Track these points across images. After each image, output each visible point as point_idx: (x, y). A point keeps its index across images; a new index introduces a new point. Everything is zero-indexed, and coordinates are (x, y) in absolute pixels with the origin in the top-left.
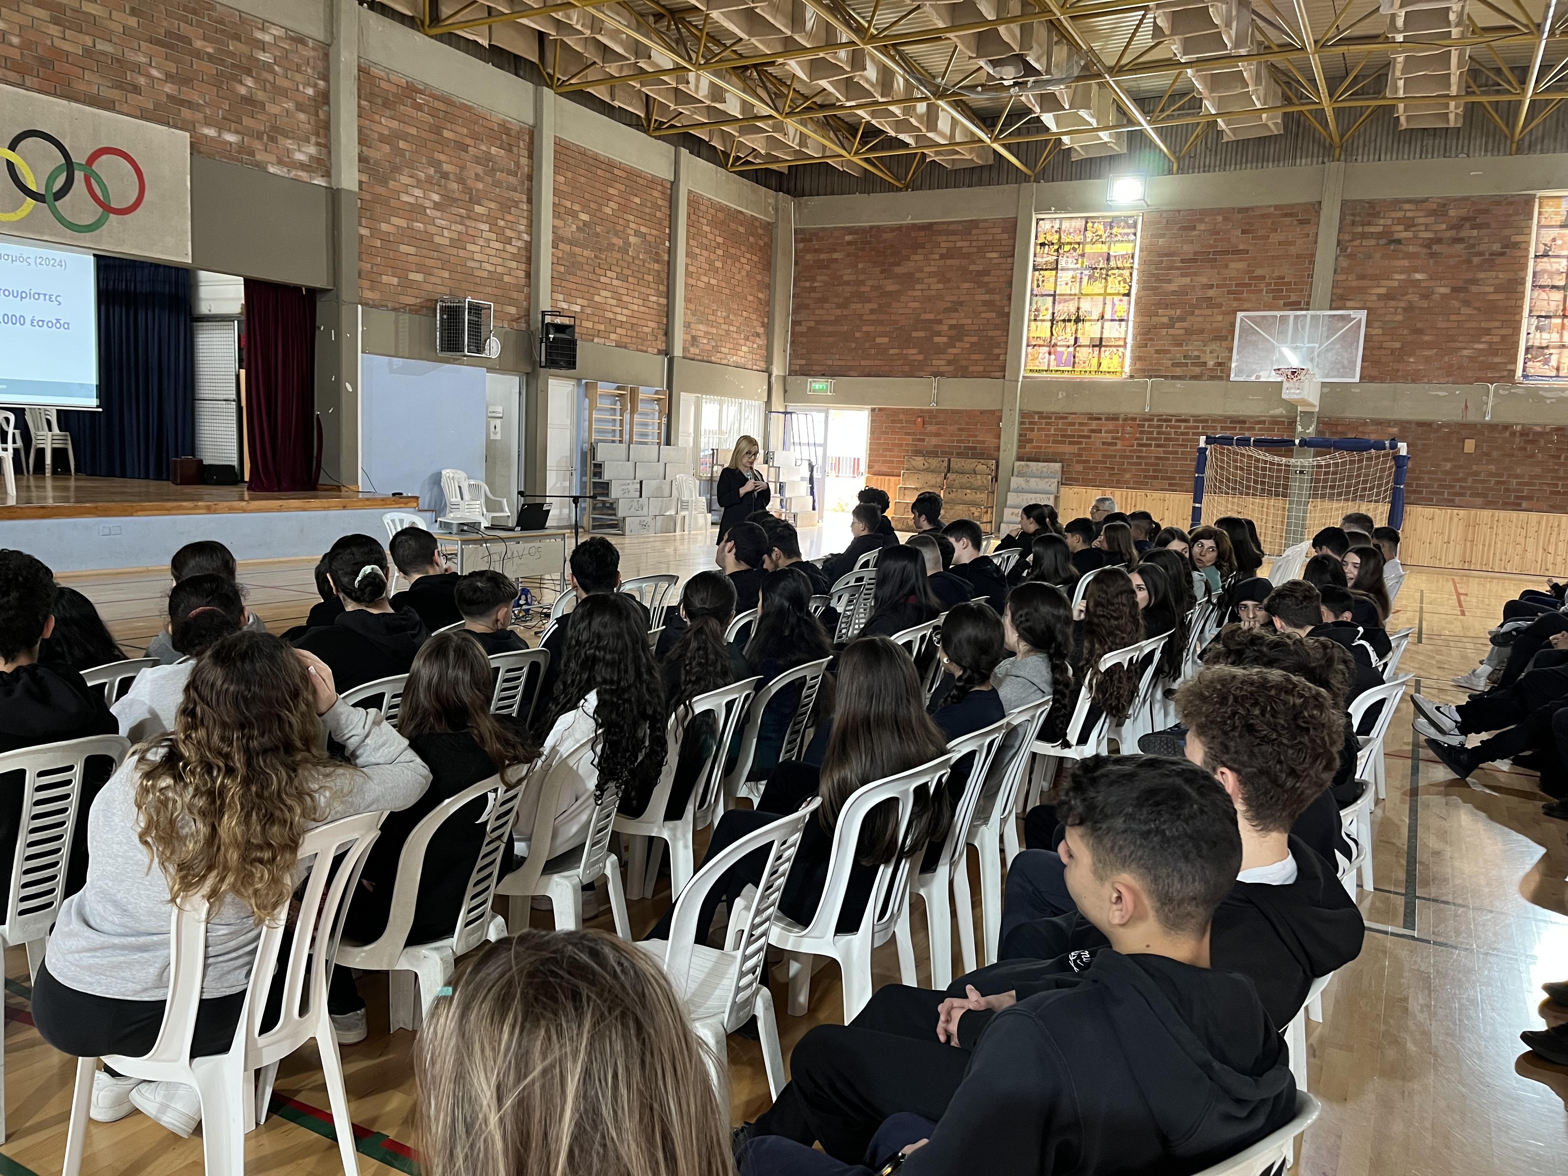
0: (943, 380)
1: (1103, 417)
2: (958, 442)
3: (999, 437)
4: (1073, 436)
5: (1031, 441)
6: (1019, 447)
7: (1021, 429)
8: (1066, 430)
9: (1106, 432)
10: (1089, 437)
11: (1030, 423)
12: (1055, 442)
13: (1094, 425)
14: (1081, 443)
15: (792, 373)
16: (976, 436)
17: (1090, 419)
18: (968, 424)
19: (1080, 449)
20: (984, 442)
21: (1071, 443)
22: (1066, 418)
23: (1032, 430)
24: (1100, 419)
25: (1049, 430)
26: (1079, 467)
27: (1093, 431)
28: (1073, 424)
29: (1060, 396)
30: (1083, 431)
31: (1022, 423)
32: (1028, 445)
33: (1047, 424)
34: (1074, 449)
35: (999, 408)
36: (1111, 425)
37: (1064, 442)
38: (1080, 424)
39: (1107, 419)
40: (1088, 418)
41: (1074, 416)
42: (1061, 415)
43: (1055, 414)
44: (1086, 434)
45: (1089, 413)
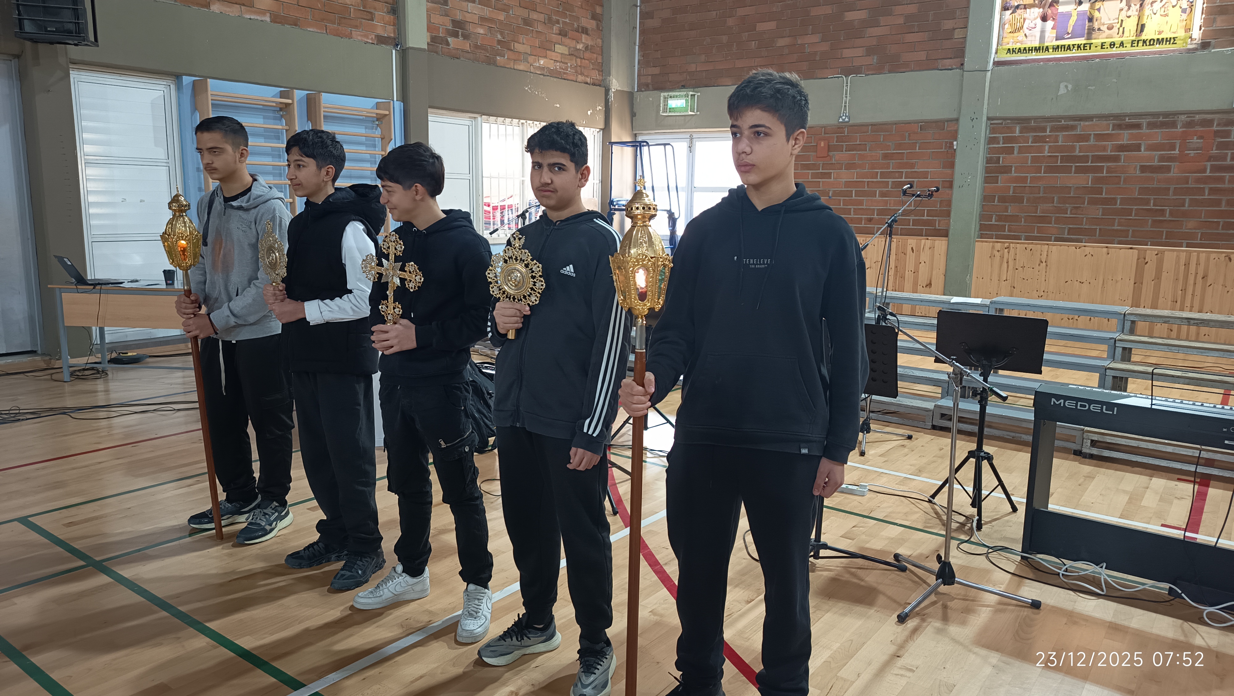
0: (861, 79)
1: (1144, 122)
2: (883, 175)
3: (952, 165)
4: (1085, 159)
5: (1006, 170)
6: (987, 180)
7: (990, 151)
8: (1073, 148)
9: (1151, 148)
10: (1116, 159)
11: (1007, 140)
12: (1051, 169)
13: (1126, 137)
14: (1100, 169)
15: (643, 87)
16: (912, 166)
17: (1119, 127)
18: (899, 146)
19: (1096, 180)
20: (925, 175)
21: (1079, 170)
22: (1073, 128)
23: (1010, 151)
24: (1138, 126)
25: (1040, 150)
26: (1097, 212)
27: (1122, 148)
28: (1084, 138)
29: (1062, 91)
30: (1104, 148)
31: (991, 141)
32: (1001, 177)
33: (1036, 139)
34: (1087, 180)
35: (954, 116)
36: (1159, 136)
37: (1067, 170)
38: (1099, 137)
39: (1151, 125)
40: (1114, 125)
41: (1087, 123)
42: (1063, 122)
43: (1053, 121)
44: (1109, 153)
45: (1116, 117)
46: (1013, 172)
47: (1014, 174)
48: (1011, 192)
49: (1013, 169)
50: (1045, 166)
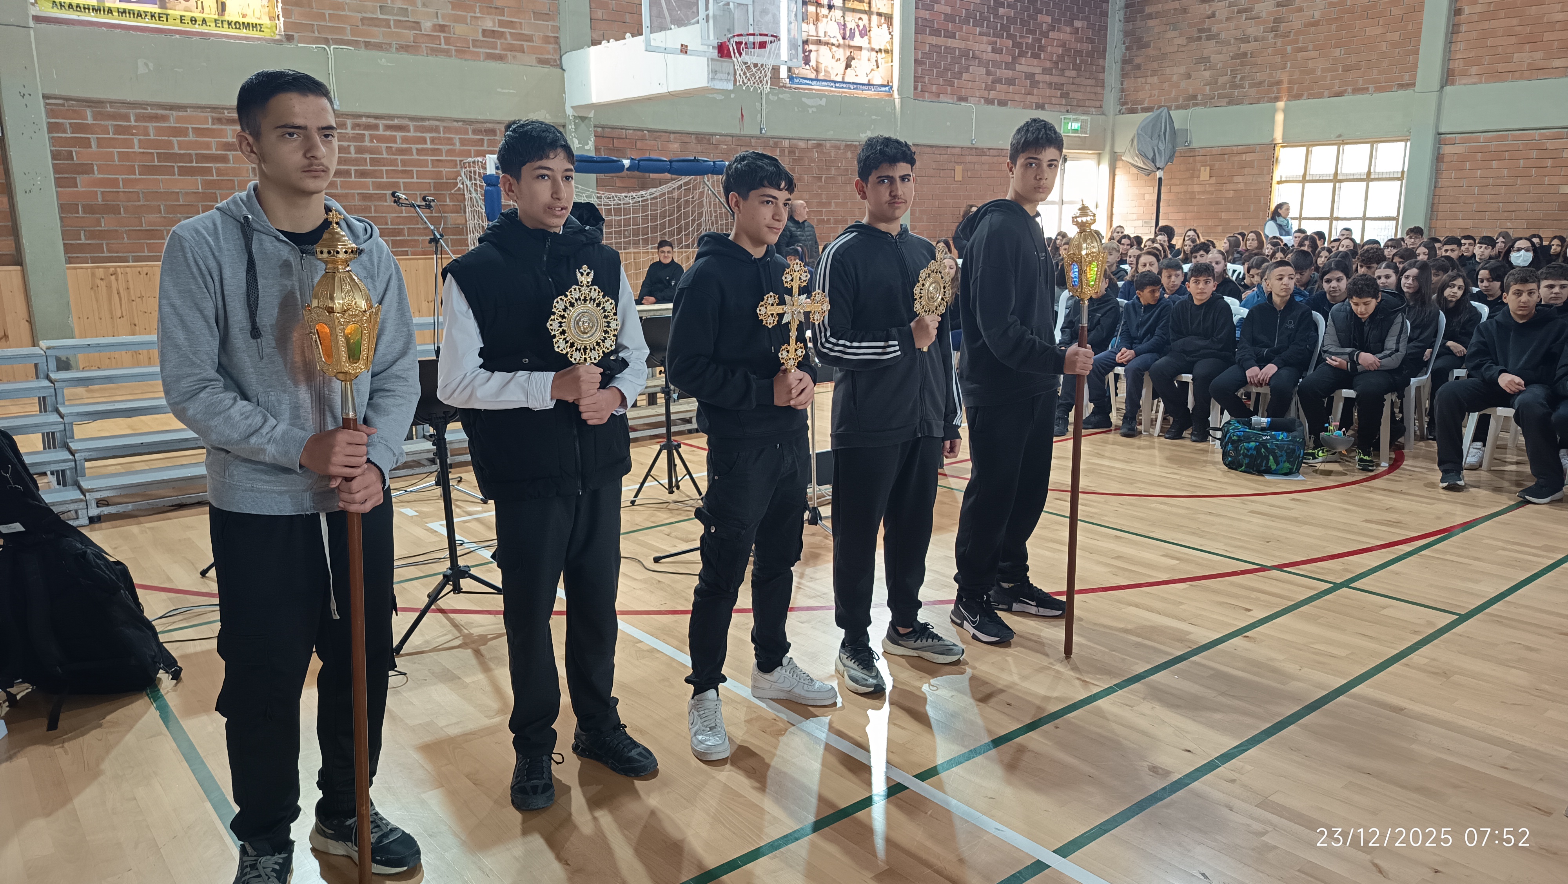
4: (188, 158)
5: (86, 169)
7: (56, 141)
8: (170, 144)
11: (77, 127)
12: (148, 170)
14: (208, 171)
17: (219, 121)
19: (207, 184)
21: (184, 171)
22: (164, 118)
23: (85, 143)
25: (129, 144)
28: (182, 132)
29: (142, 69)
30: (208, 146)
31: (55, 127)
32: (79, 179)
33: (119, 130)
34: (196, 184)
37: (169, 171)
38: (198, 132)
40: (213, 119)
41: (180, 114)
42: (150, 110)
43: (136, 108)
44: (214, 152)
45: (214, 109)
46: (96, 172)
47: (97, 175)
48: (100, 200)
49: (95, 168)
50: (139, 166)
